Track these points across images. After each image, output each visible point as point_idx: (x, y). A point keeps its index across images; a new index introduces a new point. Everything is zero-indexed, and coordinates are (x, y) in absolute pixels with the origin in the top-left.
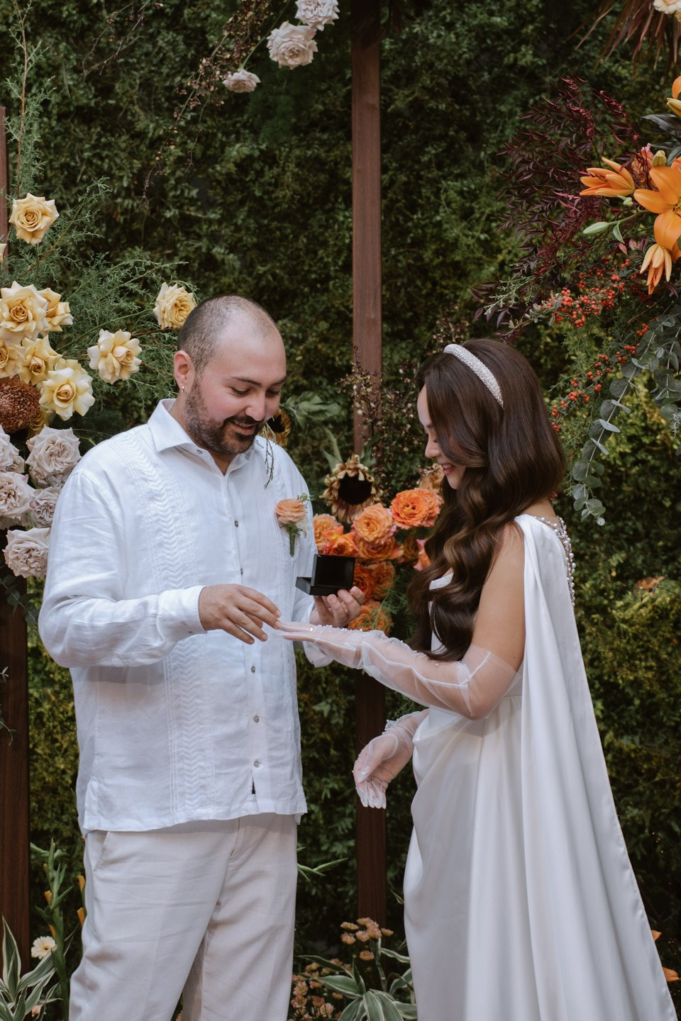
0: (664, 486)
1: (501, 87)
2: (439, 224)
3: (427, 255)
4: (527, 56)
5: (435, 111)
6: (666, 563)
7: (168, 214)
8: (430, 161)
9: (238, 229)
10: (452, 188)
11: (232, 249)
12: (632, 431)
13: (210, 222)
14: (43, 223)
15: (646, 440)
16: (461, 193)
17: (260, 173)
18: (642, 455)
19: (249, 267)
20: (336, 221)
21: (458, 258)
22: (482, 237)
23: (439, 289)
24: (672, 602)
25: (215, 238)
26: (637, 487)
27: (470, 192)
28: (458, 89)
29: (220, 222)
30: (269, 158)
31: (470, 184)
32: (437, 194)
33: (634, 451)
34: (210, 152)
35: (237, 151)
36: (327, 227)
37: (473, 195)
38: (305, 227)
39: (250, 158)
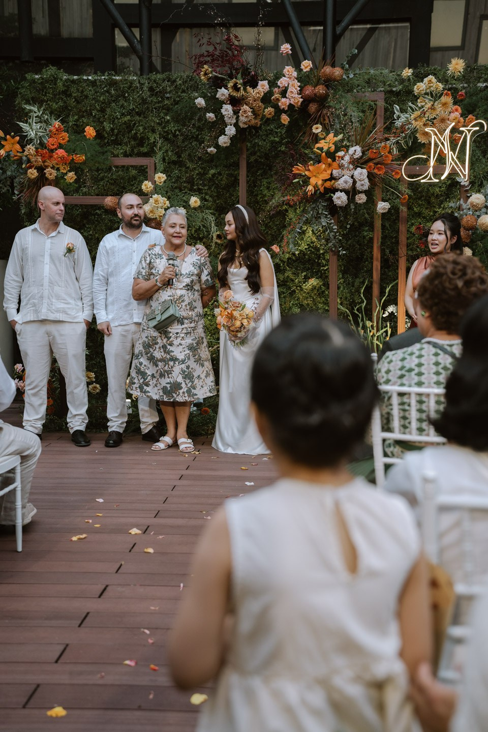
0: (316, 256)
1: (277, 156)
2: (261, 190)
3: (258, 198)
4: (283, 148)
5: (261, 162)
6: (316, 275)
7: (195, 188)
8: (259, 174)
9: (212, 192)
10: (265, 182)
11: (210, 196)
12: (308, 243)
13: (205, 189)
14: (163, 180)
15: (312, 245)
16: (267, 183)
17: (217, 177)
18: (310, 249)
19: (214, 201)
20: (236, 190)
21: (266, 199)
22: (272, 193)
23: (261, 207)
24: (317, 284)
25: (206, 194)
26: (309, 257)
27: (269, 182)
28: (266, 156)
29: (208, 190)
30: (220, 174)
31: (269, 180)
32: (261, 183)
33: (309, 248)
34: (205, 172)
35: (212, 171)
36: (234, 191)
37: (270, 183)
38: (228, 191)
39: (215, 174)
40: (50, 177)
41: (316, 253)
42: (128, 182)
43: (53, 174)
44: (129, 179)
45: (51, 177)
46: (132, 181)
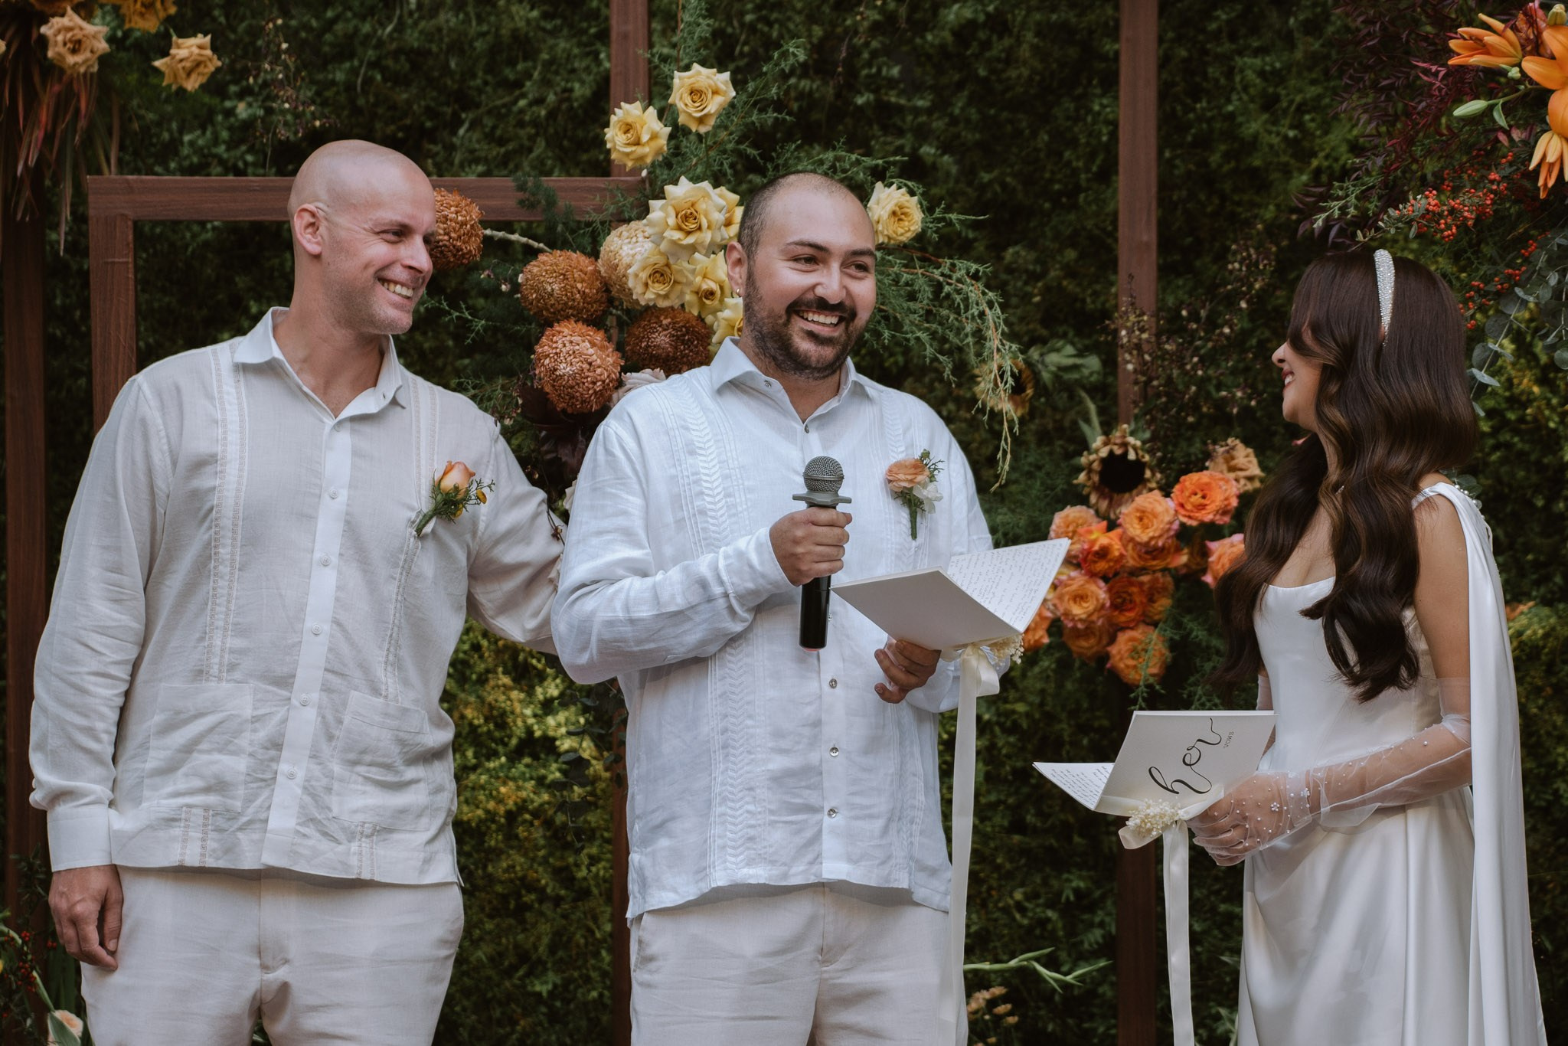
0: (1534, 478)
2: (1232, 116)
3: (1215, 159)
6: (1537, 583)
7: (860, 101)
8: (1220, 30)
9: (954, 121)
10: (1250, 66)
11: (945, 148)
13: (917, 111)
14: (714, 105)
15: (1511, 416)
16: (1262, 74)
17: (986, 45)
18: (1505, 437)
19: (969, 173)
20: (1089, 111)
21: (1257, 163)
22: (1291, 134)
23: (1229, 206)
24: (1546, 636)
25: (922, 134)
26: (1499, 480)
27: (1275, 72)
29: (929, 112)
30: (998, 24)
31: (1274, 62)
32: (1230, 73)
33: (1495, 431)
34: (918, 16)
35: (955, 14)
36: (1077, 119)
37: (1277, 77)
38: (1046, 119)
39: (971, 25)
40: (71, 59)
41: (1538, 462)
42: (490, 69)
43: (87, 43)
44: (494, 51)
45: (78, 58)
46: (512, 63)
